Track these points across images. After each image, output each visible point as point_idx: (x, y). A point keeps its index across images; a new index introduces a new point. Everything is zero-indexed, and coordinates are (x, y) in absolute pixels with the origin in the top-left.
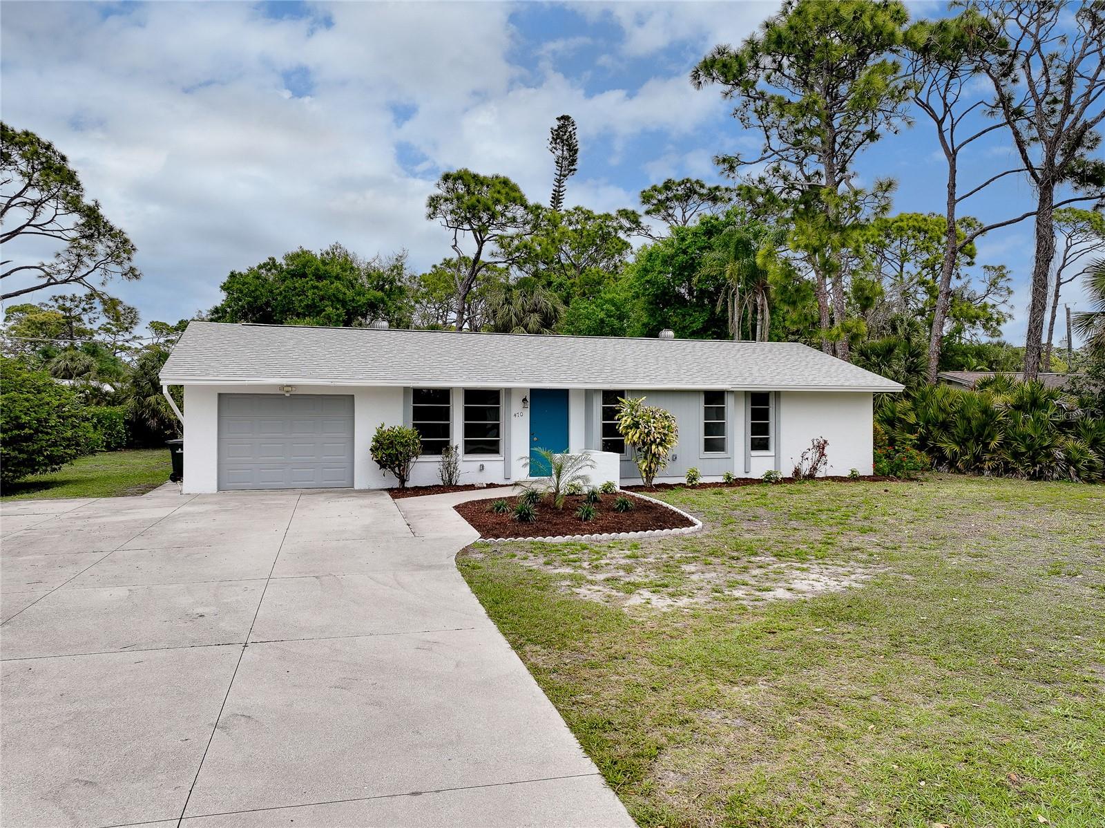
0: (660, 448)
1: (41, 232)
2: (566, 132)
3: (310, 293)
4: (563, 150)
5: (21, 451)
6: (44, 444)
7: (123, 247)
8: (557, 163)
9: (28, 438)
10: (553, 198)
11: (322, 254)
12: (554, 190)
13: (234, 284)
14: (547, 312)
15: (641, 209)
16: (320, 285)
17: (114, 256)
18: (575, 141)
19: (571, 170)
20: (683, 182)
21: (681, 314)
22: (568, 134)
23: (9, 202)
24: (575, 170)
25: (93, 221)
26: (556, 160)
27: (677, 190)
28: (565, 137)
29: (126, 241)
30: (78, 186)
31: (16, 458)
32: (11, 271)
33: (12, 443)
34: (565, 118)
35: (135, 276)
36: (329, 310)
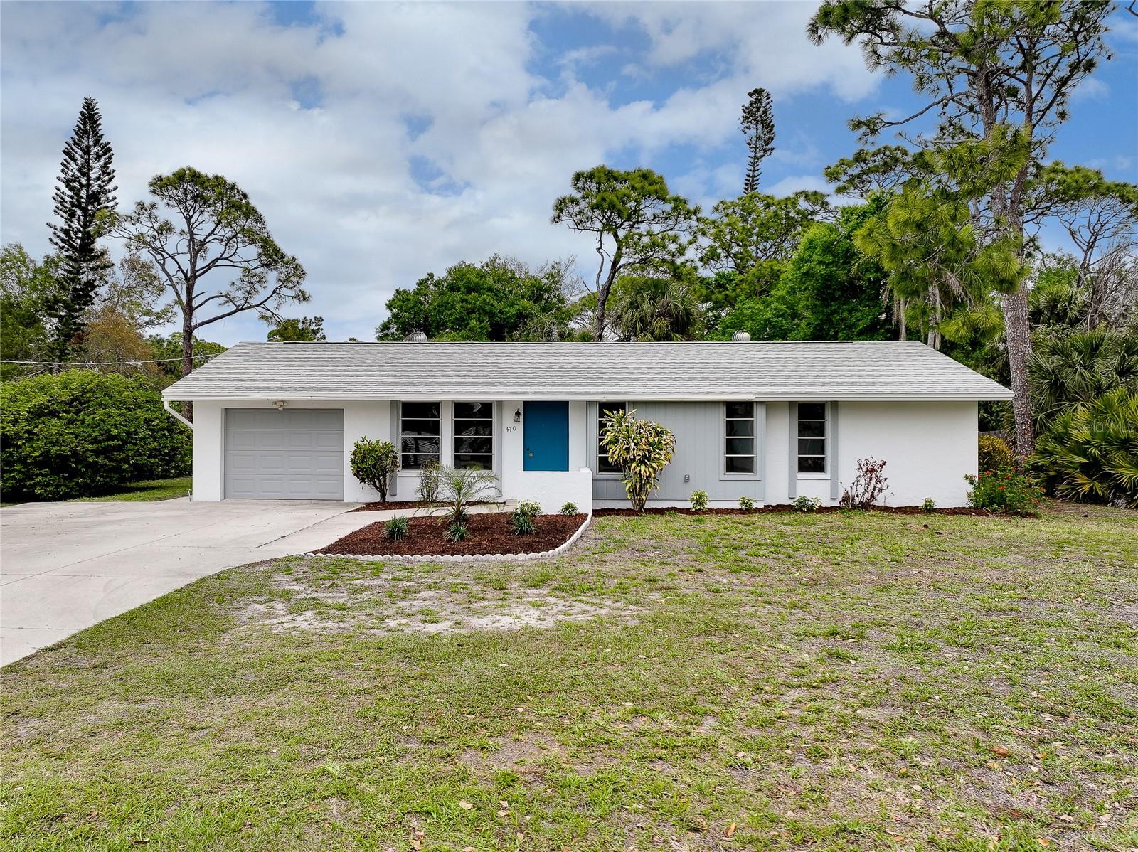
1: (232, 264)
2: (758, 108)
3: (459, 307)
4: (757, 129)
5: (111, 460)
6: (131, 453)
7: (295, 271)
8: (749, 144)
9: (120, 448)
10: (746, 184)
11: (482, 267)
12: (748, 176)
16: (469, 298)
17: (285, 282)
18: (770, 116)
19: (766, 151)
20: (879, 152)
22: (762, 109)
23: (205, 240)
24: (772, 149)
25: (271, 254)
26: (749, 141)
27: (875, 160)
28: (760, 113)
29: (297, 267)
30: (260, 219)
31: (106, 465)
32: (205, 301)
33: (106, 452)
34: (758, 92)
35: (305, 298)
36: (473, 323)
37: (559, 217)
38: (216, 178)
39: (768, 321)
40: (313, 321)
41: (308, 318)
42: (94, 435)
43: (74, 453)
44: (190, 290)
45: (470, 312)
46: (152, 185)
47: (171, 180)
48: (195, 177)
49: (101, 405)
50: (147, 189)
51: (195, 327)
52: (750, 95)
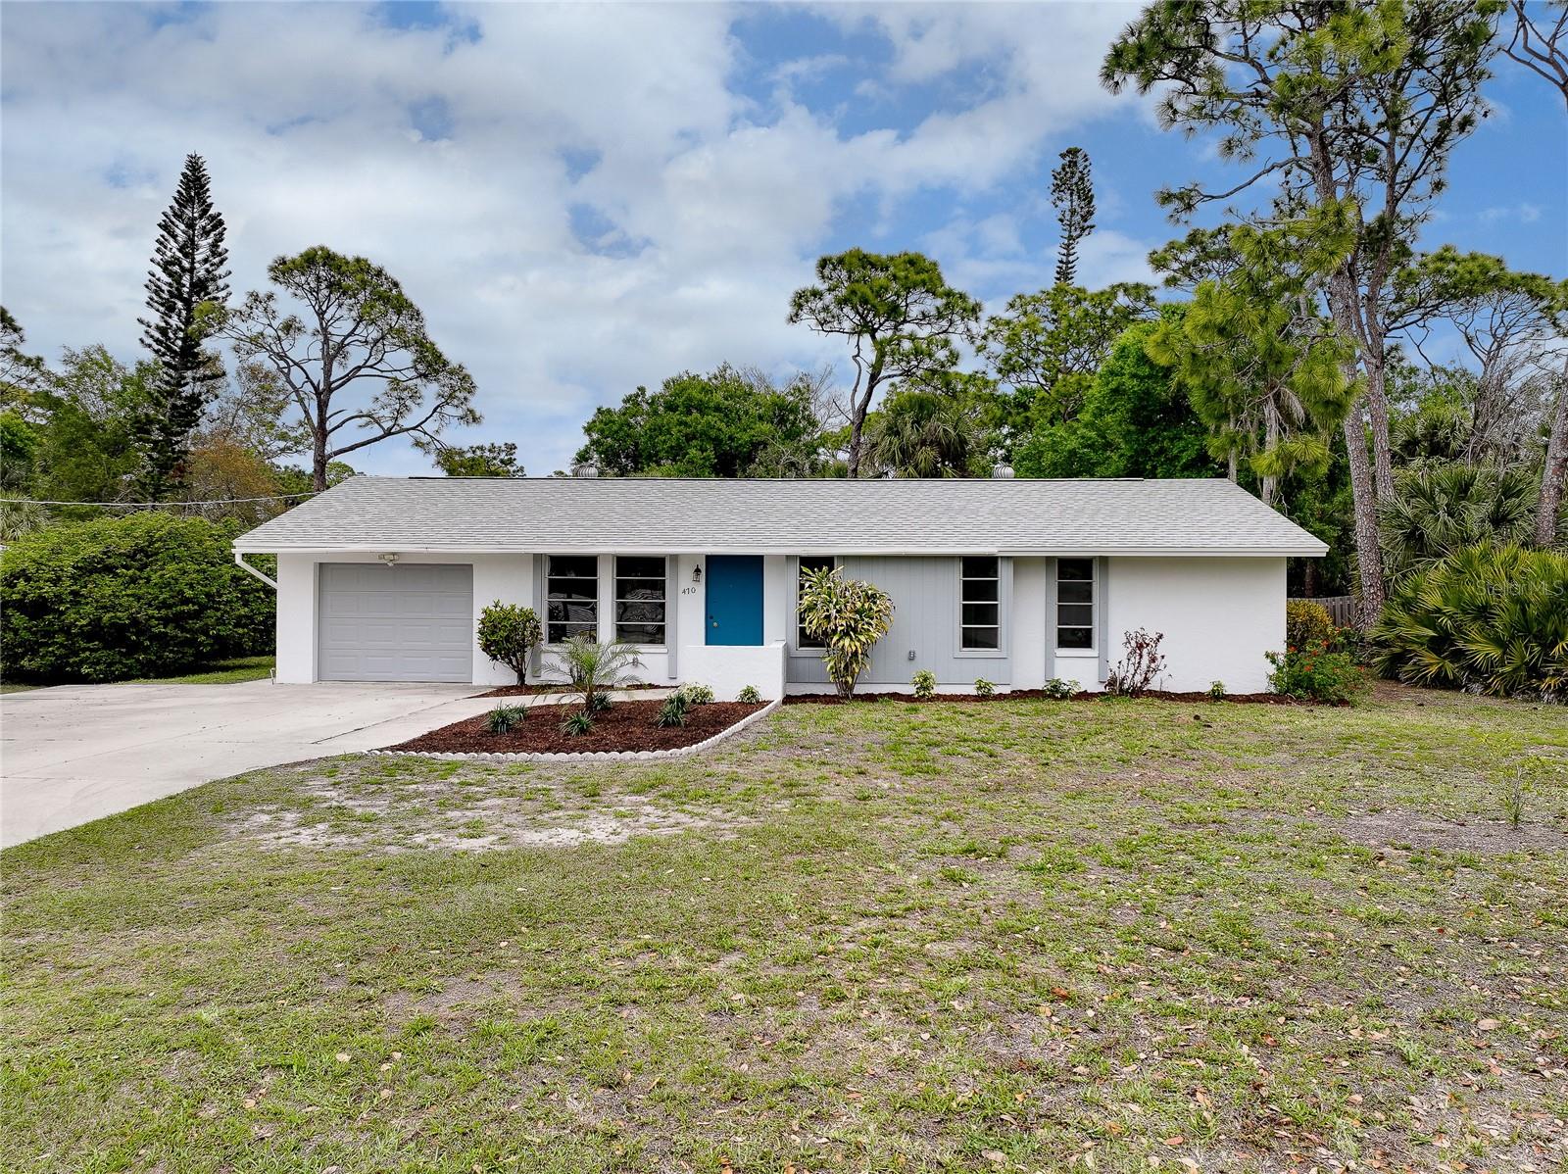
1: (379, 373)
2: (1073, 173)
3: (674, 431)
4: (1072, 201)
5: (183, 630)
6: (211, 621)
7: (463, 384)
8: (1062, 220)
9: (196, 615)
10: (1059, 273)
12: (1060, 262)
13: (599, 423)
14: (948, 445)
15: (1154, 278)
17: (449, 398)
19: (1083, 229)
22: (1078, 175)
23: (343, 341)
25: (431, 363)
28: (1075, 180)
29: (465, 378)
30: (416, 315)
31: (176, 636)
32: (344, 422)
33: (178, 620)
34: (1073, 152)
35: (475, 420)
36: (693, 452)
37: (797, 315)
38: (358, 260)
40: (503, 448)
41: (496, 445)
42: (161, 597)
43: (135, 622)
44: (322, 406)
45: (689, 438)
46: (272, 269)
47: (297, 262)
48: (329, 259)
49: (174, 558)
50: (267, 275)
51: (330, 457)
52: (1063, 156)
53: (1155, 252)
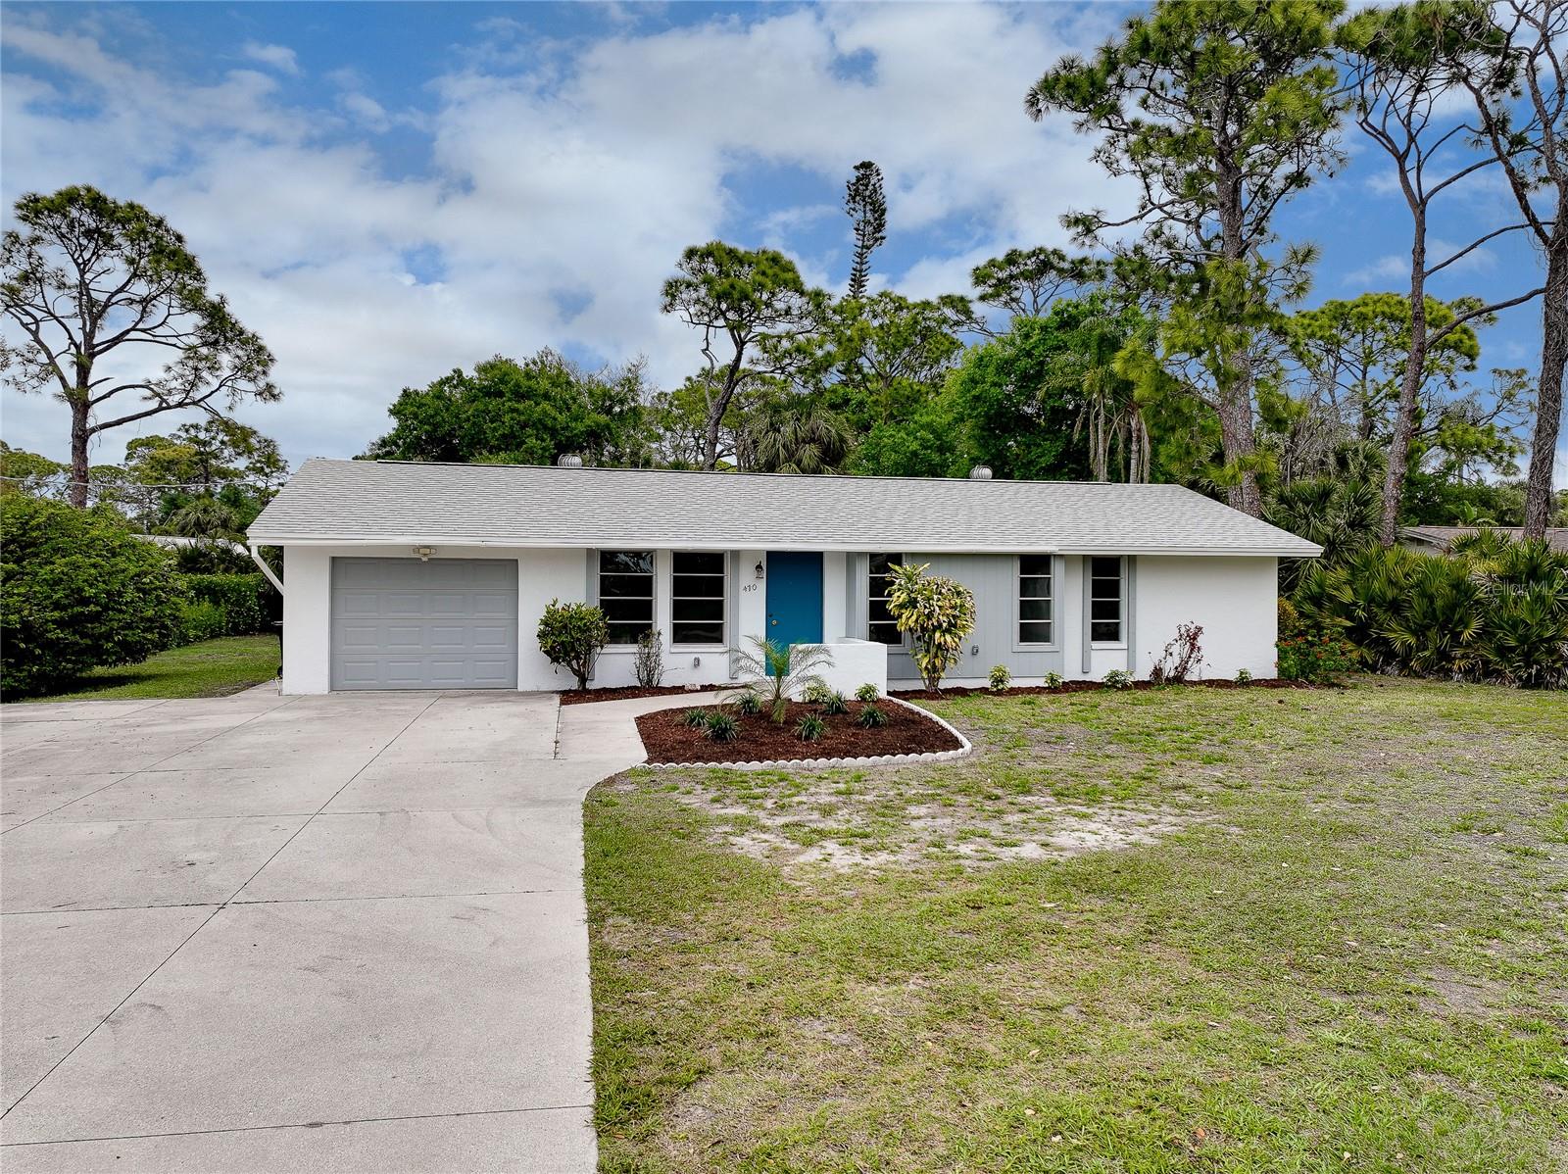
0: (948, 637)
1: (151, 338)
2: (867, 185)
3: (507, 418)
4: (865, 212)
5: (83, 636)
6: (116, 625)
7: (256, 358)
8: (857, 230)
9: (95, 617)
10: (852, 280)
11: (527, 365)
12: (854, 269)
13: (408, 406)
14: (829, 443)
15: (972, 292)
16: (521, 406)
17: (244, 369)
18: (881, 197)
19: (877, 240)
20: (1034, 253)
21: (1025, 443)
22: (870, 187)
23: (109, 299)
24: (883, 238)
25: (219, 325)
26: (856, 226)
27: (1026, 264)
28: (868, 193)
29: (260, 349)
30: (198, 275)
31: (77, 644)
32: (112, 392)
33: (72, 623)
34: (866, 165)
35: (274, 396)
36: (532, 442)
37: (670, 305)
38: (132, 206)
39: (915, 454)
42: (56, 596)
44: (83, 372)
45: (524, 426)
46: (19, 207)
47: (56, 202)
48: (97, 204)
49: (56, 550)
50: (14, 213)
51: (93, 430)
52: (857, 168)
53: (978, 269)
